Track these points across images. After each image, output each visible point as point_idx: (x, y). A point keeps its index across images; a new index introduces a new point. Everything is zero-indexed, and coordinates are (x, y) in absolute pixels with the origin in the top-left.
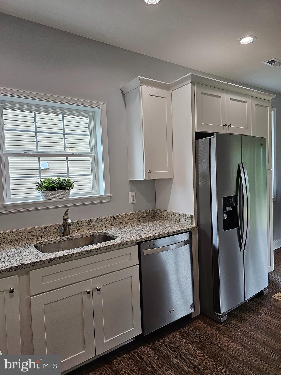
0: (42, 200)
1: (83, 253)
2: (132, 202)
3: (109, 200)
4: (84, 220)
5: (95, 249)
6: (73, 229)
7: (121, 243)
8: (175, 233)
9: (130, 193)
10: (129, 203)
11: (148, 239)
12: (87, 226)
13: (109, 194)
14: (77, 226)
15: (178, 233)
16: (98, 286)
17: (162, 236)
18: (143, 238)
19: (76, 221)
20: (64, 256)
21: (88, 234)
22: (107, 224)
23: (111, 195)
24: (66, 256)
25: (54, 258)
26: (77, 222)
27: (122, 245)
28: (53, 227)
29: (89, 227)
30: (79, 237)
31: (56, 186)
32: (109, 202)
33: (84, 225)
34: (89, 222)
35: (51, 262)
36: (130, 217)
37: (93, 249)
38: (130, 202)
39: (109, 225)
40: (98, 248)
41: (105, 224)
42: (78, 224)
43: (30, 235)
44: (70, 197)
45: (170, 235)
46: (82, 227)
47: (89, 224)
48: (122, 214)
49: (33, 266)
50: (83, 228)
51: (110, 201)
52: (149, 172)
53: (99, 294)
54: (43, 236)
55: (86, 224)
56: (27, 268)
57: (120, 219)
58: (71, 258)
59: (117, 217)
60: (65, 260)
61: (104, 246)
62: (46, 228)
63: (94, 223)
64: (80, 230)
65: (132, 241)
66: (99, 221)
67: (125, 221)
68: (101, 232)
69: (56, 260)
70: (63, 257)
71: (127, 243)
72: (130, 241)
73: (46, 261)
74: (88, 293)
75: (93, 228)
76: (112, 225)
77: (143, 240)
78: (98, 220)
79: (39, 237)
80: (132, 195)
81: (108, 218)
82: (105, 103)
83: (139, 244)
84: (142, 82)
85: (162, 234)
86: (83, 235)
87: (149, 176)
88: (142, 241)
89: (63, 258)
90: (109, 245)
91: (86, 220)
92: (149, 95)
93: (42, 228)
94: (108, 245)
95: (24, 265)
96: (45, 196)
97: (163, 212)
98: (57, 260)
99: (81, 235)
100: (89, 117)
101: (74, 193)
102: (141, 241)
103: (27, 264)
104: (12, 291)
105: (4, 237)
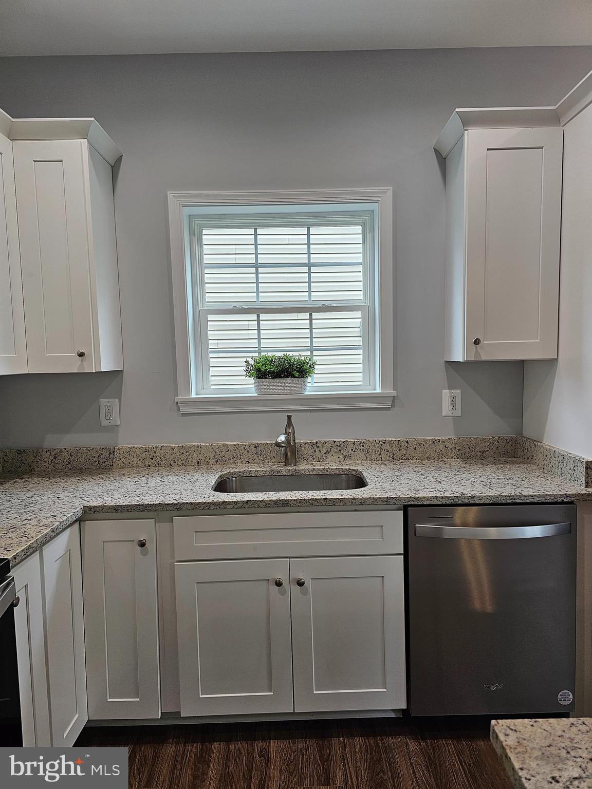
0: (256, 395)
1: (269, 504)
2: (450, 413)
3: (389, 405)
4: (331, 440)
5: (294, 500)
6: (307, 455)
7: (355, 499)
8: (514, 499)
9: (446, 393)
10: (443, 415)
11: (428, 503)
12: (336, 452)
13: (391, 392)
14: (315, 451)
15: (528, 501)
16: (301, 576)
17: (472, 502)
18: (414, 498)
19: (315, 441)
20: (233, 502)
21: (328, 470)
22: (383, 456)
23: (394, 393)
24: (236, 503)
25: (213, 503)
26: (317, 443)
27: (358, 503)
28: (270, 446)
29: (341, 457)
30: (311, 473)
31: (275, 369)
32: (392, 409)
33: (329, 450)
34: (340, 447)
35: (208, 508)
36: (441, 447)
37: (291, 500)
38: (446, 410)
39: (388, 458)
40: (301, 500)
41: (377, 455)
42: (318, 447)
43: (228, 455)
44: (306, 393)
45: (500, 502)
46: (325, 453)
47: (340, 450)
48: (422, 438)
49: (178, 509)
50: (329, 456)
51: (393, 406)
52: (477, 342)
53: (305, 593)
54: (251, 462)
55: (334, 450)
56: (167, 510)
57: (415, 449)
58: (244, 508)
59: (408, 442)
60: (234, 511)
61: (316, 499)
62: (256, 447)
63: (352, 450)
64: (321, 460)
65: (384, 498)
66: (363, 446)
67: (427, 455)
68: (355, 470)
69: (218, 507)
70: (229, 503)
71: (371, 501)
72: (381, 498)
73: (200, 506)
74: (279, 584)
75: (349, 459)
76: (393, 458)
77: (416, 503)
78: (362, 444)
79: (244, 462)
80: (453, 399)
81: (385, 443)
82: (391, 188)
83: (405, 509)
84: (468, 121)
85: (473, 497)
86: (319, 470)
87: (477, 352)
88: (413, 503)
89: (229, 506)
90: (326, 499)
91: (334, 442)
92: (488, 150)
93: (250, 445)
94: (325, 497)
95: (162, 504)
96: (258, 388)
97: (532, 445)
98: (220, 507)
99: (314, 469)
100: (363, 224)
101: (313, 386)
102: (410, 503)
103: (168, 504)
104: (142, 544)
105: (187, 454)
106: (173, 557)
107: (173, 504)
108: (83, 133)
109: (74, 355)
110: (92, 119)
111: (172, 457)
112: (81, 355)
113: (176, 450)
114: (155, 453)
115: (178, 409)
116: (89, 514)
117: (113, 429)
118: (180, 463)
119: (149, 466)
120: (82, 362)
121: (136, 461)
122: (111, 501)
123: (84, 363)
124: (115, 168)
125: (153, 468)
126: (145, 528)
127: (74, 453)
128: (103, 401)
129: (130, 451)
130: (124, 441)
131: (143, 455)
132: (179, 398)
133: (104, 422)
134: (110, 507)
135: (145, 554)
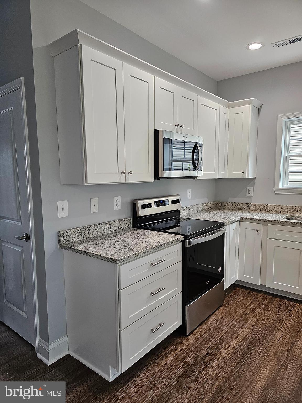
56: (266, 222)
95: (265, 219)
103: (267, 220)
104: (258, 231)
105: (276, 208)
106: (267, 236)
107: (269, 220)
108: (250, 103)
109: (241, 172)
110: (254, 98)
111: (270, 209)
112: (243, 173)
113: (272, 206)
114: (264, 206)
115: (274, 192)
116: (242, 220)
117: (251, 197)
118: (273, 211)
119: (262, 211)
120: (243, 175)
121: (257, 208)
122: (249, 217)
123: (244, 175)
124: (259, 110)
125: (263, 212)
126: (259, 226)
127: (237, 204)
128: (248, 188)
129: (255, 205)
130: (254, 202)
131: (260, 207)
132: (275, 188)
133: (248, 195)
134: (248, 218)
135: (258, 234)
